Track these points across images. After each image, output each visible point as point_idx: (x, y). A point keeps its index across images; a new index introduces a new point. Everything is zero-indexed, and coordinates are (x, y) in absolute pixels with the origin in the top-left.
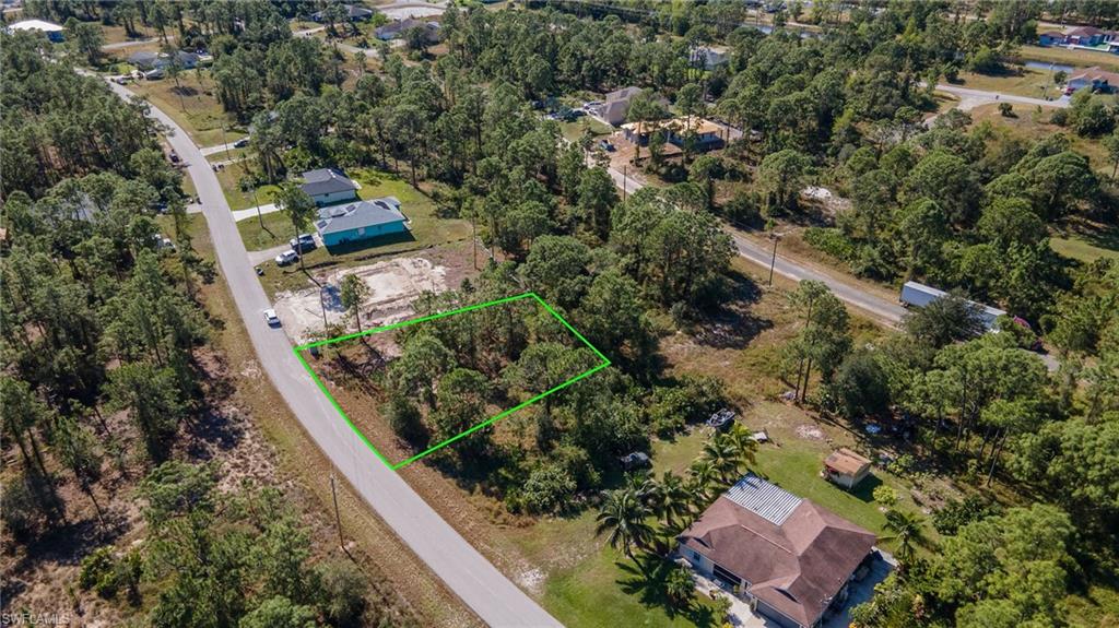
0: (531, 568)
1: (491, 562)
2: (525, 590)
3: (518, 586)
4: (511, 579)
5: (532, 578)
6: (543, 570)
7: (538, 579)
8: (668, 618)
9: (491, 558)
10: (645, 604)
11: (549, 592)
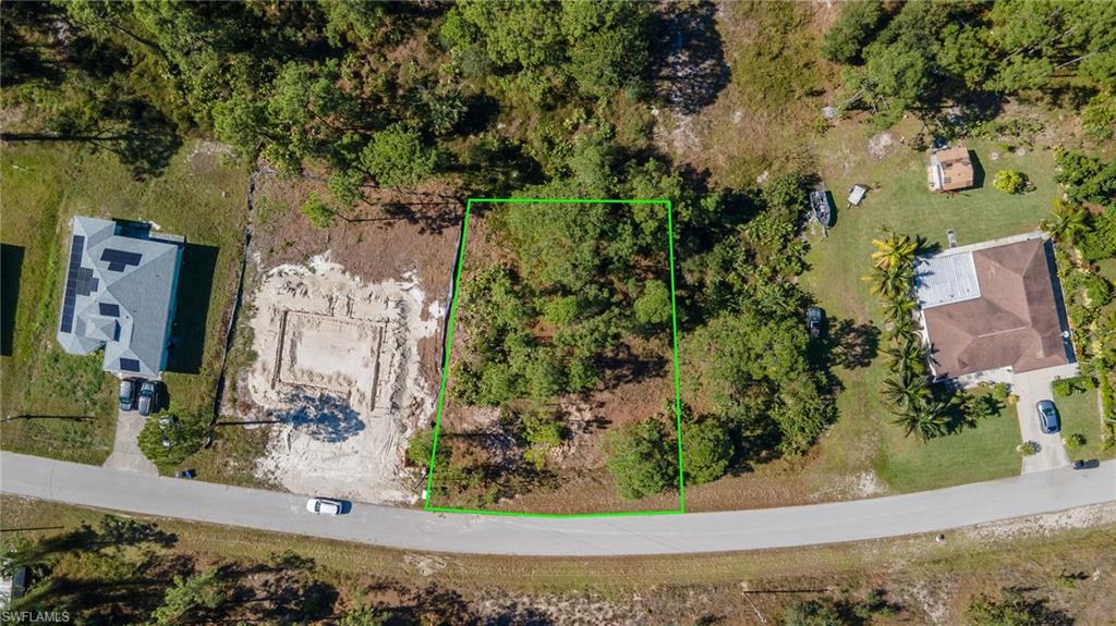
0: (859, 477)
1: (834, 501)
2: (875, 495)
3: (868, 497)
4: (860, 498)
5: (868, 483)
6: (867, 470)
7: (872, 480)
8: (973, 429)
9: (829, 499)
10: (953, 433)
11: (889, 481)
